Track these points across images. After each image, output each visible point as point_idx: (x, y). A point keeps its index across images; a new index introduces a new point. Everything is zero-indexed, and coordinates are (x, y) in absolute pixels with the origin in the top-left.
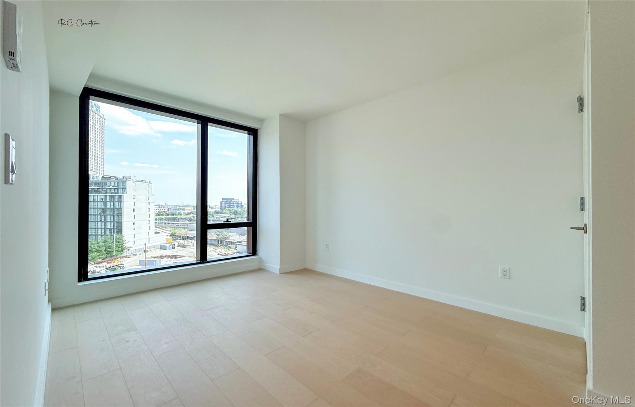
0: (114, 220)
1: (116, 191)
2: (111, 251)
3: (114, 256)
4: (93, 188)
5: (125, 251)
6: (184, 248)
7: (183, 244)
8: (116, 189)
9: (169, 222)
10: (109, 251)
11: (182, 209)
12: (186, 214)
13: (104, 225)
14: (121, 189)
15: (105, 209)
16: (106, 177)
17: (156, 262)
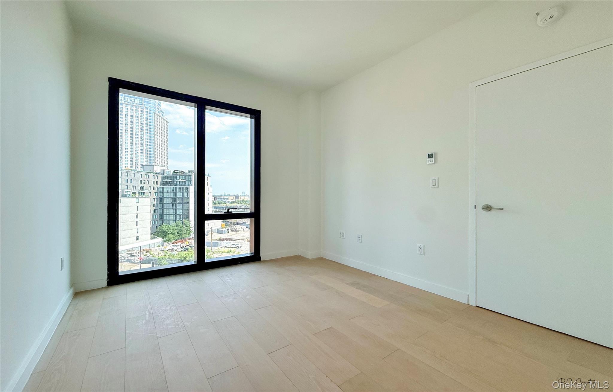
0: (182, 208)
1: (184, 184)
2: (181, 234)
3: (183, 238)
4: (166, 181)
5: (191, 234)
6: (236, 233)
7: (235, 229)
8: (184, 182)
9: (217, 210)
10: (180, 234)
11: (226, 198)
12: (230, 203)
13: (175, 212)
14: (188, 182)
15: (176, 198)
16: (176, 171)
17: (218, 244)
